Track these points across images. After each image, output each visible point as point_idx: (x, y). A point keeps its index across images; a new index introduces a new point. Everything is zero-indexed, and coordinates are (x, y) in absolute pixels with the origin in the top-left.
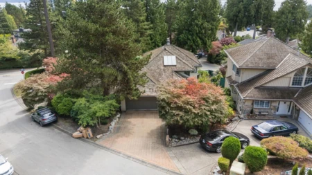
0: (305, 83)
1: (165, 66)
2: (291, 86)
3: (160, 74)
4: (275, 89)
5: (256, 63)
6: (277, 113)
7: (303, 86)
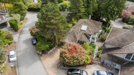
0: (132, 60)
1: (81, 30)
2: (124, 58)
3: (77, 33)
4: (116, 57)
5: (115, 42)
6: (115, 67)
7: (130, 60)
